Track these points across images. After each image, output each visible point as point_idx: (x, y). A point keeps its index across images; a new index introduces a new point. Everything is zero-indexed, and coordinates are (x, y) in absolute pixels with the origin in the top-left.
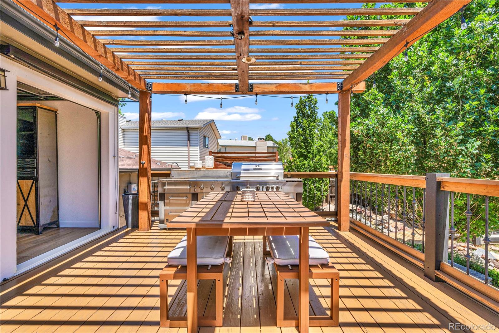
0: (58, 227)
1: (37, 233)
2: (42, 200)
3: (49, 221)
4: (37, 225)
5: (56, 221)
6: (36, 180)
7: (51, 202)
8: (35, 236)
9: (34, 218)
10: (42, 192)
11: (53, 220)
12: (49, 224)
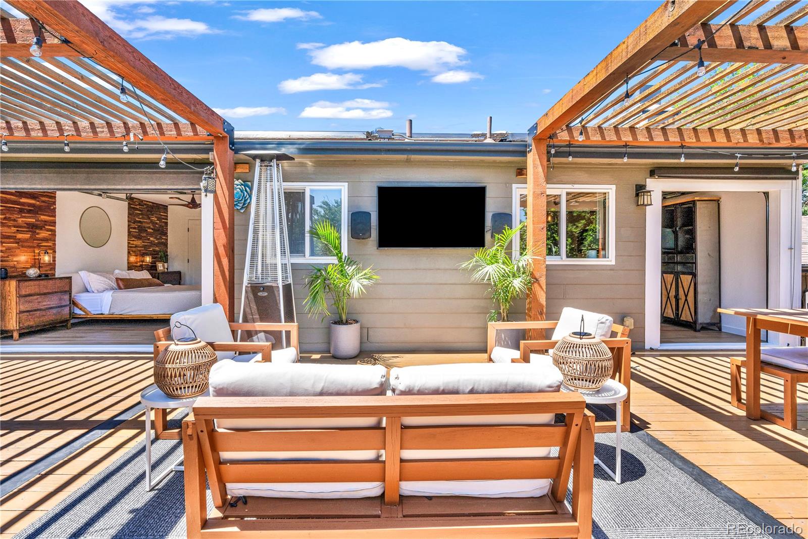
0: (720, 330)
1: (695, 330)
2: (700, 297)
3: (708, 321)
4: (695, 322)
5: (718, 323)
6: (694, 275)
7: (711, 301)
8: (692, 332)
9: (693, 314)
10: (700, 288)
11: (713, 321)
12: (708, 324)
